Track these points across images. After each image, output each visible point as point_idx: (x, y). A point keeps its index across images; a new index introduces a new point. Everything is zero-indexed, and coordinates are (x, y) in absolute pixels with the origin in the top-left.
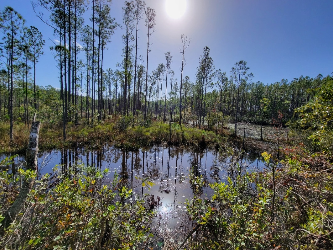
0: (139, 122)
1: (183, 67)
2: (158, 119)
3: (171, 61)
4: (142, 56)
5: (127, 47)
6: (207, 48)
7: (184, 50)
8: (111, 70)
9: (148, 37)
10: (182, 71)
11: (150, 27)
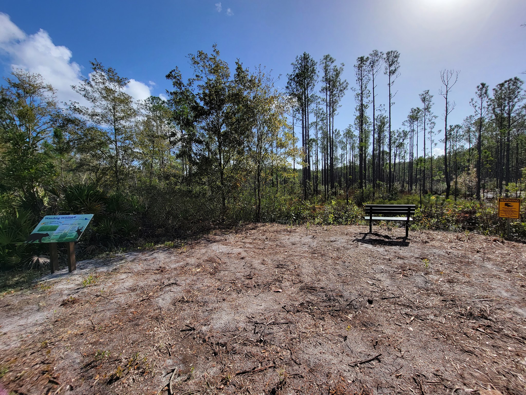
0: (381, 196)
1: (447, 115)
2: (413, 191)
3: (431, 103)
4: (383, 105)
5: (362, 105)
6: (483, 85)
7: (447, 91)
8: (337, 131)
9: (390, 87)
10: (446, 121)
11: (392, 73)
